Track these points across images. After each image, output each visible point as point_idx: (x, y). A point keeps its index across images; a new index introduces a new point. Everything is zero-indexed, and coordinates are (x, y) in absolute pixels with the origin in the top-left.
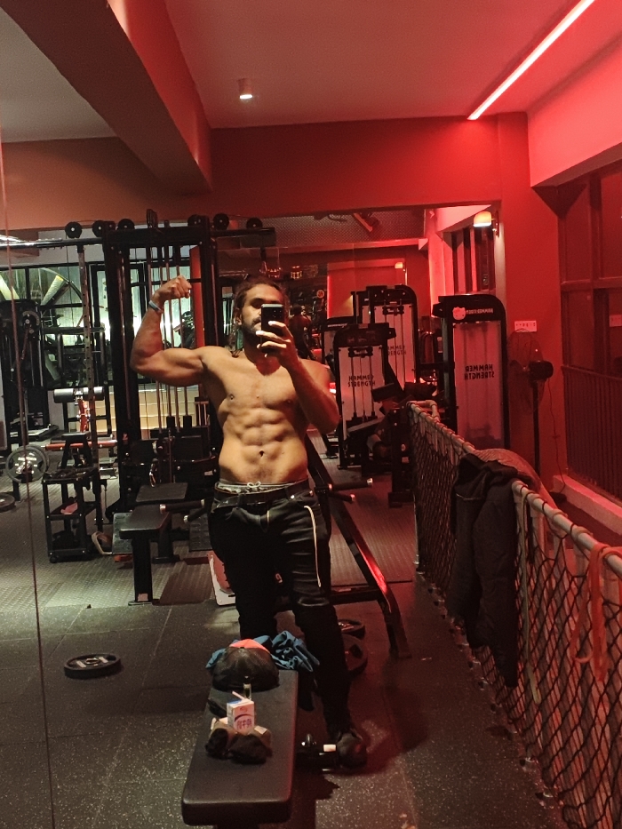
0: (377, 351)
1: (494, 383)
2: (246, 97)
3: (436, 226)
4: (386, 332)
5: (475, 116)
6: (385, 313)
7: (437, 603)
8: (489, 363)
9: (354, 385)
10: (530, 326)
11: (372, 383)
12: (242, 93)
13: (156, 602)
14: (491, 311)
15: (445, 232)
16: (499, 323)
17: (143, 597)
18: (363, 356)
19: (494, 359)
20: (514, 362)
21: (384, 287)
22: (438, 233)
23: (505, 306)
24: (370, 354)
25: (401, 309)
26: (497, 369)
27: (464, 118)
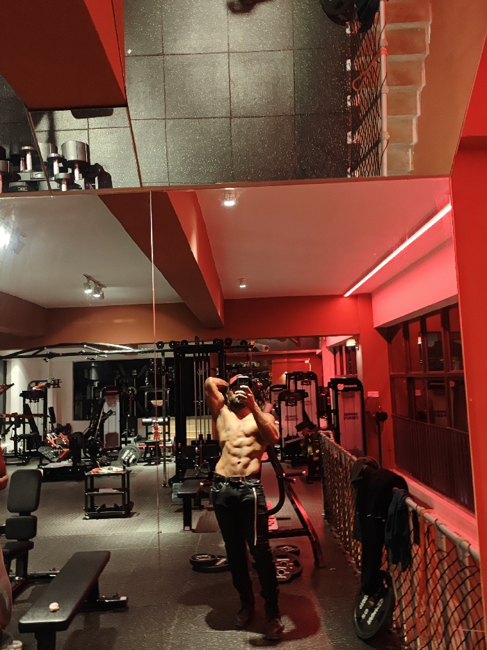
0: (299, 403)
1: (358, 421)
2: (242, 286)
3: (326, 344)
4: (303, 394)
5: (347, 294)
6: (302, 384)
7: (335, 537)
8: (356, 412)
9: (288, 420)
10: (375, 394)
11: (297, 419)
13: (194, 531)
14: (356, 386)
15: (331, 347)
16: (359, 392)
17: (187, 528)
18: (292, 406)
19: (358, 410)
20: (368, 412)
21: (302, 372)
22: (327, 347)
23: (363, 383)
24: (296, 405)
25: (310, 382)
26: (359, 415)
27: (342, 296)
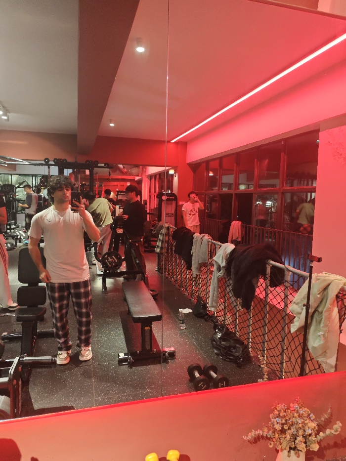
1: (173, 218)
2: (112, 125)
3: (146, 173)
5: (172, 142)
8: (172, 213)
12: (111, 123)
14: (174, 198)
16: (176, 202)
22: (146, 176)
23: (177, 196)
26: (174, 215)
27: (169, 142)
